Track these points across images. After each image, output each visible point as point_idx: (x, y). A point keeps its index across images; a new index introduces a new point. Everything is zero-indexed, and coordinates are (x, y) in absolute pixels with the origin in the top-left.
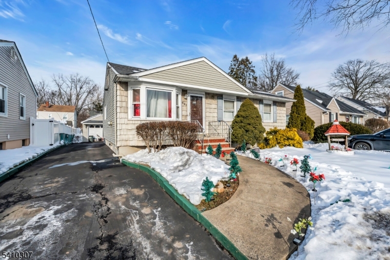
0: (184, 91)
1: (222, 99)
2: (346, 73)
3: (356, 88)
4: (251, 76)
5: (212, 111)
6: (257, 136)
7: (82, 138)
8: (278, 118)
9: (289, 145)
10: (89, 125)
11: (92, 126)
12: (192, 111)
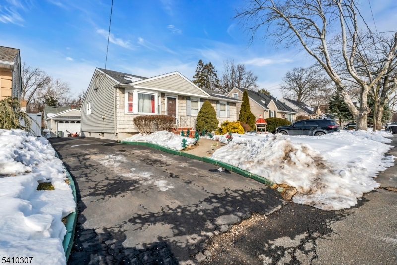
0: (163, 95)
1: (190, 100)
2: (293, 78)
3: (301, 90)
4: (214, 79)
5: (182, 108)
6: (213, 126)
7: (49, 133)
8: (231, 114)
9: (235, 132)
10: (58, 120)
11: (61, 122)
12: (168, 108)
